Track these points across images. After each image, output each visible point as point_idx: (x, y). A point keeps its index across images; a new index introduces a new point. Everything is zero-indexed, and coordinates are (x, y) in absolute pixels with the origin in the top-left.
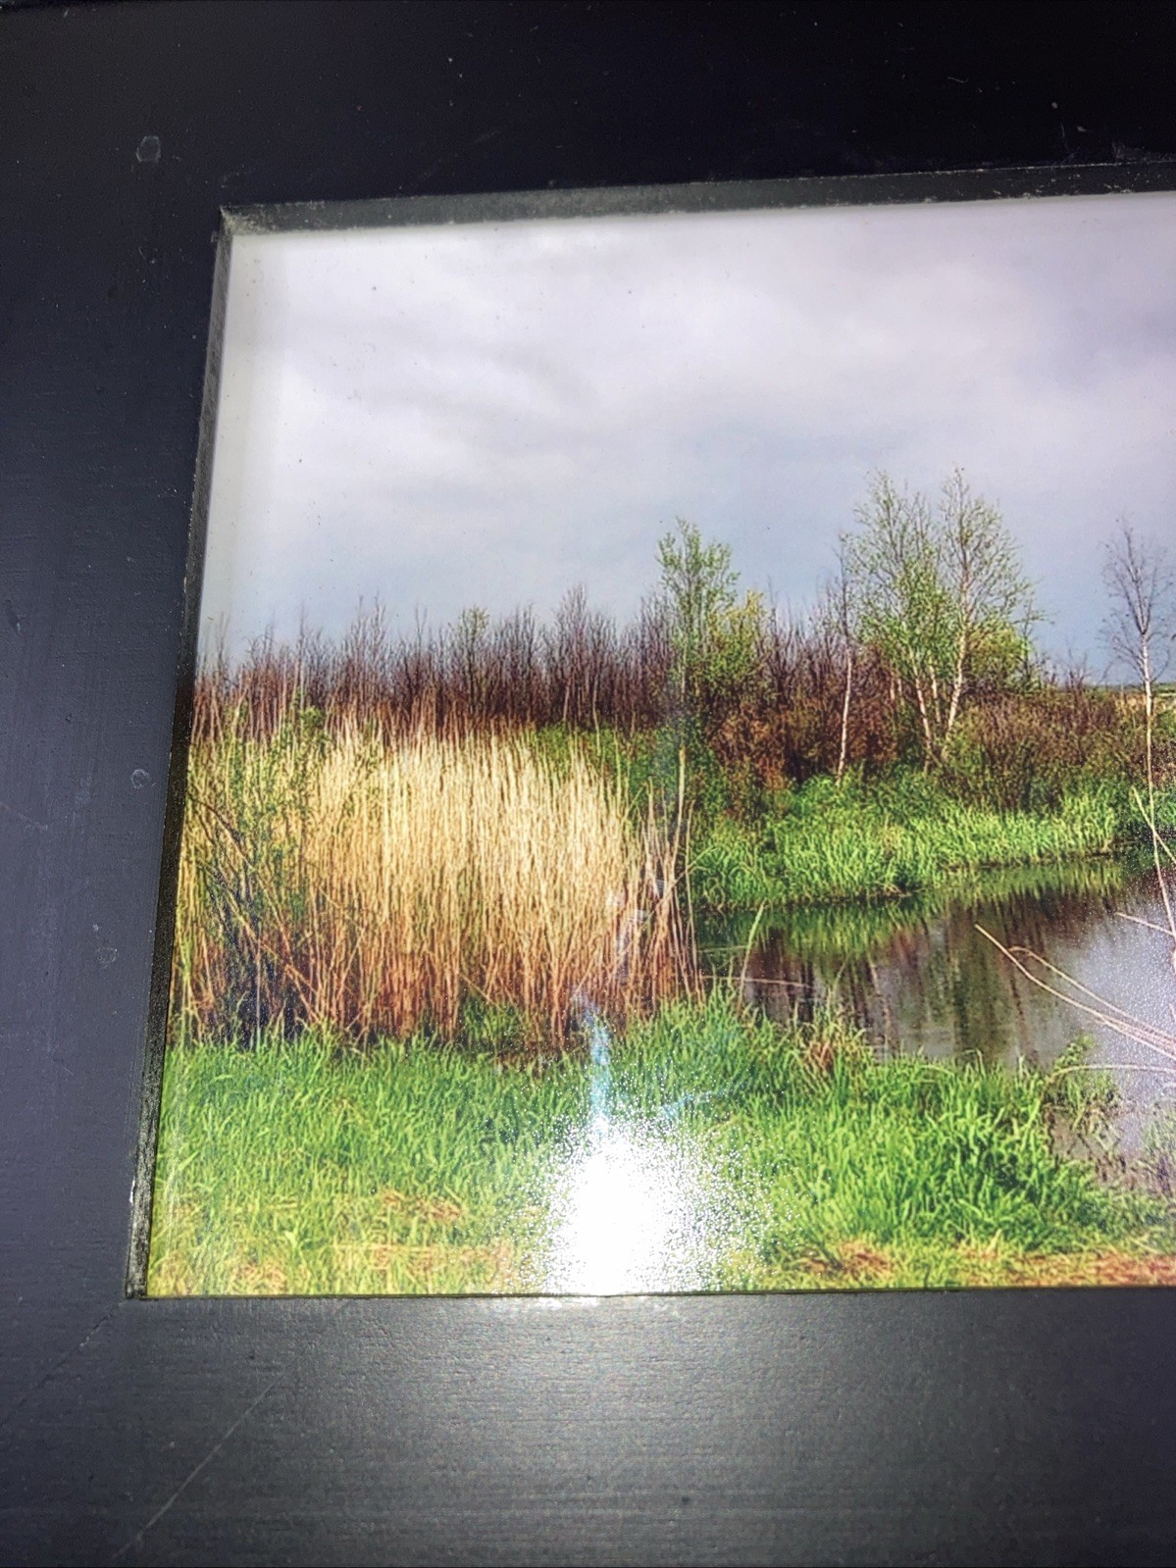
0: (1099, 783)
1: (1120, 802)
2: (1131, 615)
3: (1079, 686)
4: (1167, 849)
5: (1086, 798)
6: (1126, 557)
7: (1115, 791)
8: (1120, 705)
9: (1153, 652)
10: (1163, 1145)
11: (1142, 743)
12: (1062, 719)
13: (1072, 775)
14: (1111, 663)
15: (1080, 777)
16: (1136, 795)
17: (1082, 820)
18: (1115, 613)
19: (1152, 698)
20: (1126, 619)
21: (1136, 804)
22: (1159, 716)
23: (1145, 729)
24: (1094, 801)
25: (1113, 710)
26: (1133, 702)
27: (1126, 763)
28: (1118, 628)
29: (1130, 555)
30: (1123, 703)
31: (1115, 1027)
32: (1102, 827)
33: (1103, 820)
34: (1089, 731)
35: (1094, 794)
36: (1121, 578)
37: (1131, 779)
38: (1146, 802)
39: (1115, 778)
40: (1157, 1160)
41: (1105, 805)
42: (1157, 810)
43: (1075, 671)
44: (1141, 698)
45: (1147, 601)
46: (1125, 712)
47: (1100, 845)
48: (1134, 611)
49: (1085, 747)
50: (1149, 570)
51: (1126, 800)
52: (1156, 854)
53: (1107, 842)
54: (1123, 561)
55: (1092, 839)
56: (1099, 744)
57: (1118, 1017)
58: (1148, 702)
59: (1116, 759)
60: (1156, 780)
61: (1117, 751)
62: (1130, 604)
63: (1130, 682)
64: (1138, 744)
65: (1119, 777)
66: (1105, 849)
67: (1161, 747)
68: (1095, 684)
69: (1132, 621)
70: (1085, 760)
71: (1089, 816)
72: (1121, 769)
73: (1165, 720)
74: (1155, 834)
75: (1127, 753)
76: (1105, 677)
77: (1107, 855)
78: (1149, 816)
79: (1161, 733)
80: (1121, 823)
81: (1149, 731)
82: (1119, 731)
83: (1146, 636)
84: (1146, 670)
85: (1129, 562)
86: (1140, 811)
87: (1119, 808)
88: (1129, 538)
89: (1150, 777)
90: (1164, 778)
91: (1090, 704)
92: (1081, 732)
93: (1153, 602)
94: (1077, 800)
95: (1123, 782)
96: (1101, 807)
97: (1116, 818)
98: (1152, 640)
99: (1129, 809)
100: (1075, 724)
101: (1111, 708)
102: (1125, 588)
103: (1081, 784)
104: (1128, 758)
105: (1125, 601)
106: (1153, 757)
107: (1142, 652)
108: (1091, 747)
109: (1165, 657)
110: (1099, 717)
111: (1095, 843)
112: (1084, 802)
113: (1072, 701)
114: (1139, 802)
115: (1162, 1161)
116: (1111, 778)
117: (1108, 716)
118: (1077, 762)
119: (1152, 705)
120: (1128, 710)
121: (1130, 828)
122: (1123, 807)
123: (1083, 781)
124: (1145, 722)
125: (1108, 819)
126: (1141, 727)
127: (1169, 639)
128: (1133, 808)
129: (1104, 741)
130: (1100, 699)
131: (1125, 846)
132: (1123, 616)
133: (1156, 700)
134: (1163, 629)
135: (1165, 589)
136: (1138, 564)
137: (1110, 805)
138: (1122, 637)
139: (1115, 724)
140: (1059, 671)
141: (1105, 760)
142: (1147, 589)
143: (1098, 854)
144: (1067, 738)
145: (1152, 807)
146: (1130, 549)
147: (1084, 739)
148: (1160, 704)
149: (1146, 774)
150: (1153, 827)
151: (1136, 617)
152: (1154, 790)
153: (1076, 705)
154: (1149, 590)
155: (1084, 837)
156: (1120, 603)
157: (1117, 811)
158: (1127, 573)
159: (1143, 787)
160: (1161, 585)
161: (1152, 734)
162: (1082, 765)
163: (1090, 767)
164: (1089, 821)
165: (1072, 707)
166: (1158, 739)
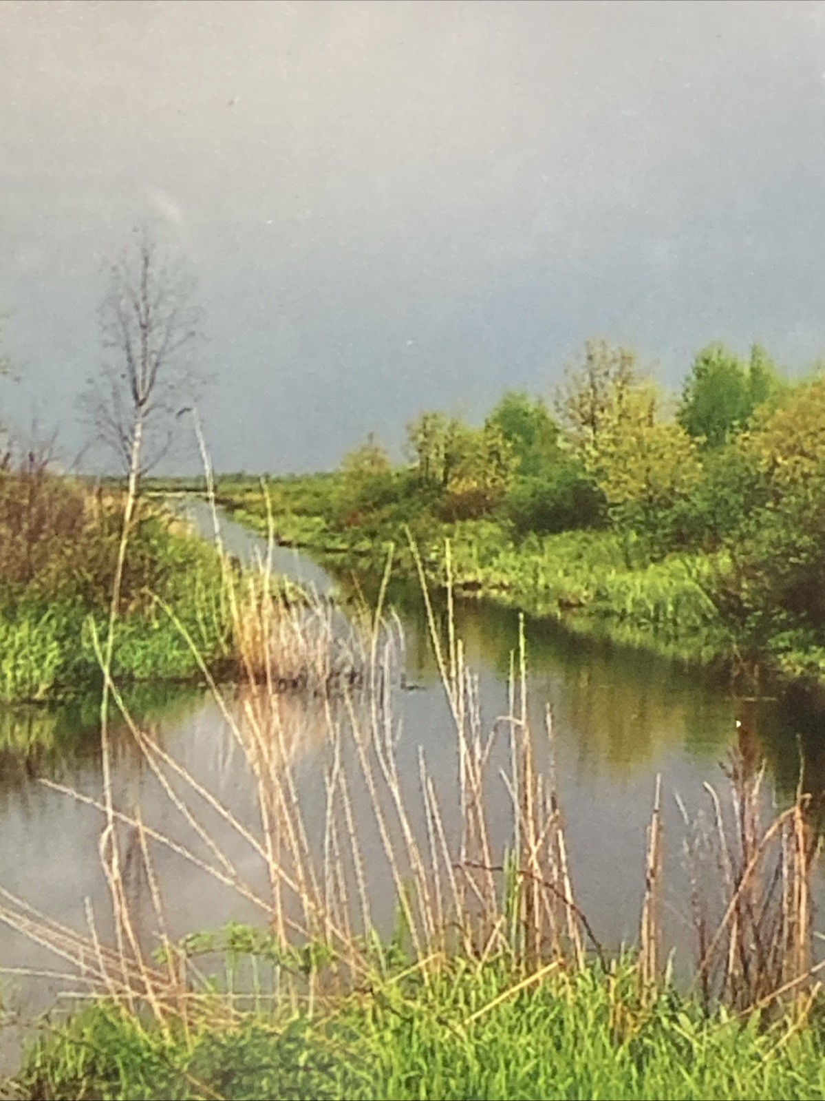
0: (45, 608)
1: (70, 633)
2: (128, 378)
3: (40, 473)
4: (119, 701)
5: (25, 626)
6: (137, 289)
7: (64, 620)
8: (91, 503)
9: (148, 432)
10: (44, 1065)
11: (112, 556)
12: (9, 517)
13: (11, 595)
14: (88, 445)
15: (22, 599)
16: (93, 627)
17: (15, 657)
18: (108, 372)
19: (136, 497)
20: (121, 382)
21: (90, 639)
22: (141, 522)
23: (120, 538)
24: (35, 632)
25: (80, 512)
26: (108, 501)
27: (86, 583)
28: (107, 394)
29: (144, 285)
30: (95, 501)
31: (10, 922)
32: (39, 666)
33: (44, 657)
34: (43, 537)
35: (37, 622)
36: (124, 320)
37: (89, 605)
38: (103, 638)
39: (69, 602)
40: (33, 1080)
41: (49, 637)
42: (116, 648)
43: (36, 451)
44: (121, 497)
45: (154, 357)
46: (96, 514)
47: (34, 689)
48: (132, 370)
49: (34, 558)
50: (165, 311)
51: (78, 633)
52: (104, 706)
53: (43, 687)
54: (131, 293)
55: (24, 682)
56: (54, 556)
57: (17, 909)
58: (130, 502)
59: (74, 577)
60: (122, 608)
61: (77, 567)
62: (130, 359)
63: (110, 473)
64: (107, 558)
65: (74, 601)
66: (38, 696)
67: (135, 564)
68: (61, 472)
69: (129, 387)
70: (32, 576)
71: (26, 651)
72: (78, 591)
73: (147, 529)
74: (108, 681)
75: (89, 571)
76: (77, 462)
77: (40, 704)
78: (104, 655)
79: (140, 546)
80: (66, 663)
81: (124, 542)
82: (84, 540)
83: (144, 408)
84: (135, 457)
85: (140, 295)
86: (92, 648)
87: (67, 644)
88: (146, 260)
89: (114, 603)
90: (132, 607)
91: (51, 501)
92: (32, 537)
93: (165, 358)
94: (12, 628)
95: (77, 609)
96: (44, 640)
97: (61, 655)
98: (151, 414)
99: (79, 646)
100: (25, 526)
101: (78, 505)
102: (127, 335)
103: (21, 608)
104: (90, 577)
105: (124, 356)
106: (123, 578)
107: (133, 431)
108: (44, 558)
109: (162, 441)
110: (59, 518)
111: (27, 687)
112: (22, 632)
113: (27, 493)
114: (95, 637)
115: (39, 1081)
116: (62, 602)
117: (71, 520)
118: (20, 580)
119: (134, 507)
120: (101, 512)
121: (76, 670)
122: (73, 642)
123: (25, 603)
124: (121, 529)
125: (50, 656)
126: (114, 536)
127: (174, 414)
128: (85, 645)
129: (62, 553)
130: (66, 494)
131: (66, 694)
132: (117, 377)
133: (142, 501)
134: (168, 401)
135: (180, 343)
136: (151, 300)
137: (56, 638)
138: (111, 408)
139: (80, 529)
140: (16, 450)
141: (58, 578)
142: (157, 339)
143: (29, 701)
144: (12, 544)
145: (109, 644)
146: (145, 275)
147: (35, 547)
148: (145, 505)
149: (109, 599)
150: (106, 670)
151: (134, 381)
152: (117, 622)
153: (32, 500)
154: (160, 340)
155: (15, 677)
156: (117, 358)
157: (62, 647)
158: (134, 313)
159: (103, 617)
160: (177, 336)
161: (128, 546)
162: (28, 582)
163: (37, 586)
164: (25, 657)
165: (26, 501)
166: (133, 554)
